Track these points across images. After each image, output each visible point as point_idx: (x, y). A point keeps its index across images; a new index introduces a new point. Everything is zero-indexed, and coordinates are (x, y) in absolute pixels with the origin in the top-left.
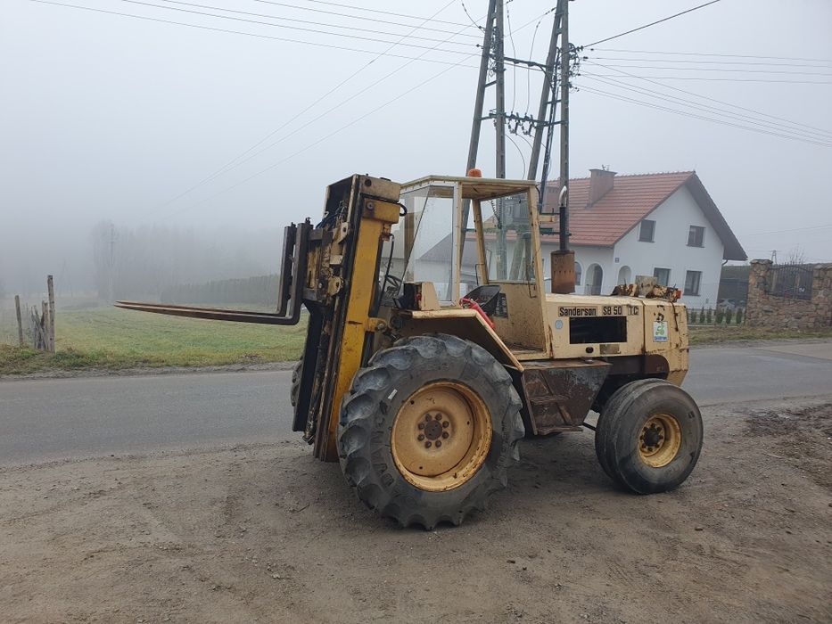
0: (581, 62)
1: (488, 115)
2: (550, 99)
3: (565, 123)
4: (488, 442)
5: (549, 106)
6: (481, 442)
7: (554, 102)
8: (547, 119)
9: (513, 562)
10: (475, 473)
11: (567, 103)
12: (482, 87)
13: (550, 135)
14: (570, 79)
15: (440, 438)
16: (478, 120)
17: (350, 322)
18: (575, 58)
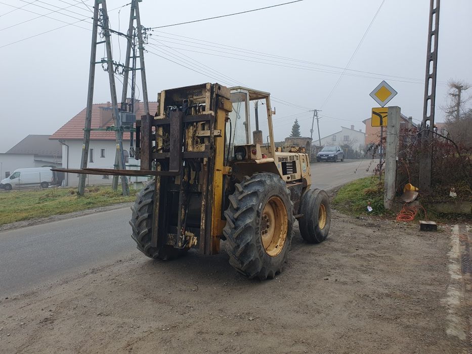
0: (149, 36)
1: (100, 61)
2: (132, 55)
3: (143, 69)
4: (286, 226)
5: (131, 60)
6: (282, 227)
7: (135, 57)
8: (131, 66)
9: (328, 279)
10: (284, 243)
11: (143, 58)
12: (94, 44)
13: (134, 75)
14: (144, 45)
15: (266, 229)
16: (93, 63)
17: (218, 170)
18: (145, 34)
